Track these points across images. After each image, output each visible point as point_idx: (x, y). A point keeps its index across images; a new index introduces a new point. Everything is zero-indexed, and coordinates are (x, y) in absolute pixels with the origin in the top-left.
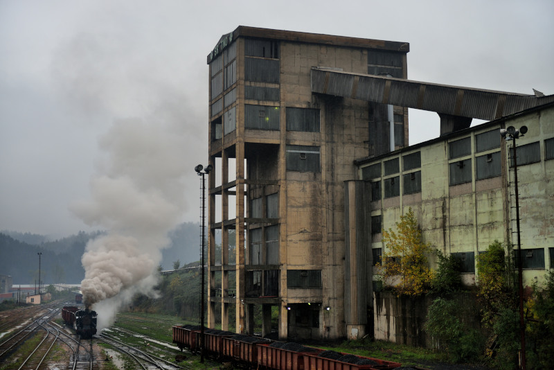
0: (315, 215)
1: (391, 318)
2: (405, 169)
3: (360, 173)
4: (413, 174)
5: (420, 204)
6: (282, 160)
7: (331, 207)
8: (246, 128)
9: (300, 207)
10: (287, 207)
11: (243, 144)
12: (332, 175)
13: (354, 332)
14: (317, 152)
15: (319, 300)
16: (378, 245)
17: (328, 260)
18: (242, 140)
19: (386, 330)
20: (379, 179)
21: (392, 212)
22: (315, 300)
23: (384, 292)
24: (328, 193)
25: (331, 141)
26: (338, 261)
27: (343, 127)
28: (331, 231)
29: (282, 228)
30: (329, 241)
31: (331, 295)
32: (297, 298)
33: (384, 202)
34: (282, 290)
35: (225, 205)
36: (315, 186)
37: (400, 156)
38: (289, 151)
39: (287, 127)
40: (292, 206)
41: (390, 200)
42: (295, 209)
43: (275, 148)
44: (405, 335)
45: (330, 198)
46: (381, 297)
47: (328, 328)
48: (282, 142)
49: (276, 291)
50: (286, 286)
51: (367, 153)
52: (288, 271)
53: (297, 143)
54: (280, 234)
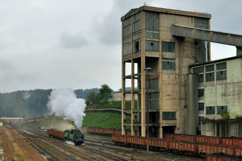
2: (217, 70)
3: (192, 70)
4: (222, 72)
5: (226, 84)
6: (160, 64)
7: (180, 85)
8: (146, 50)
9: (168, 85)
10: (162, 84)
12: (180, 71)
14: (174, 61)
15: (175, 125)
16: (202, 101)
17: (179, 108)
18: (144, 55)
20: (202, 73)
21: (210, 87)
22: (173, 125)
24: (179, 79)
25: (180, 57)
26: (182, 108)
27: (184, 50)
28: (180, 95)
29: (161, 94)
30: (179, 99)
31: (180, 123)
32: (166, 124)
33: (205, 83)
34: (160, 120)
37: (215, 64)
38: (163, 60)
39: (162, 50)
40: (164, 84)
41: (209, 83)
42: (166, 86)
43: (157, 59)
48: (160, 56)
50: (162, 119)
51: (194, 62)
52: (163, 112)
53: (166, 57)
54: (159, 96)
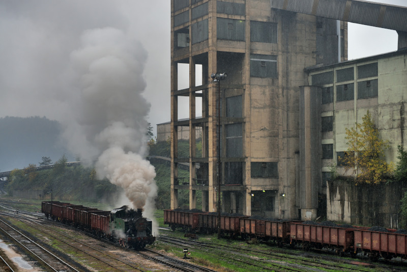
0: (273, 114)
1: (346, 203)
2: (359, 78)
3: (310, 79)
4: (368, 82)
5: (376, 107)
6: (247, 68)
7: (286, 108)
8: (218, 39)
9: (261, 108)
10: (251, 107)
11: (216, 53)
12: (287, 81)
13: (308, 215)
14: (275, 61)
15: (276, 187)
16: (329, 141)
17: (283, 154)
18: (214, 48)
19: (340, 213)
20: (331, 85)
22: (272, 188)
24: (283, 96)
25: (286, 52)
26: (291, 155)
27: (296, 39)
28: (286, 129)
29: (247, 126)
30: (284, 137)
31: (286, 184)
32: (258, 186)
33: (336, 105)
34: (247, 179)
36: (273, 90)
37: (355, 67)
38: (252, 59)
39: (251, 39)
40: (255, 108)
41: (343, 104)
42: (257, 110)
43: (240, 56)
45: (285, 101)
46: (334, 185)
47: (283, 212)
48: (247, 51)
49: (239, 179)
50: (250, 176)
51: (315, 62)
52: (252, 163)
53: (259, 52)
54: (244, 131)
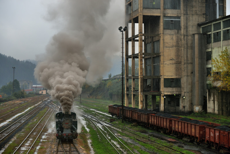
0: (178, 51)
1: (216, 102)
2: (224, 28)
3: (201, 29)
4: (228, 30)
6: (161, 24)
7: (186, 47)
8: (143, 8)
9: (171, 47)
10: (164, 47)
11: (142, 16)
12: (187, 31)
13: (197, 109)
14: (179, 20)
15: (180, 93)
16: (210, 66)
17: (184, 74)
18: (141, 14)
19: (213, 108)
20: (210, 33)
21: (217, 49)
22: (177, 93)
23: (212, 89)
24: (184, 40)
25: (186, 14)
26: (189, 74)
27: (192, 7)
28: (186, 59)
29: (162, 58)
30: (185, 64)
31: (185, 91)
32: (168, 92)
33: (213, 44)
34: (161, 88)
35: (133, 46)
36: (178, 37)
37: (221, 21)
38: (165, 19)
39: (164, 7)
40: (166, 47)
41: (216, 43)
42: (168, 48)
43: (158, 18)
44: (222, 111)
45: (186, 43)
46: (211, 92)
47: (184, 107)
48: (161, 14)
49: (158, 89)
50: (163, 86)
51: (205, 19)
52: (164, 79)
53: (169, 15)
54: (160, 60)
